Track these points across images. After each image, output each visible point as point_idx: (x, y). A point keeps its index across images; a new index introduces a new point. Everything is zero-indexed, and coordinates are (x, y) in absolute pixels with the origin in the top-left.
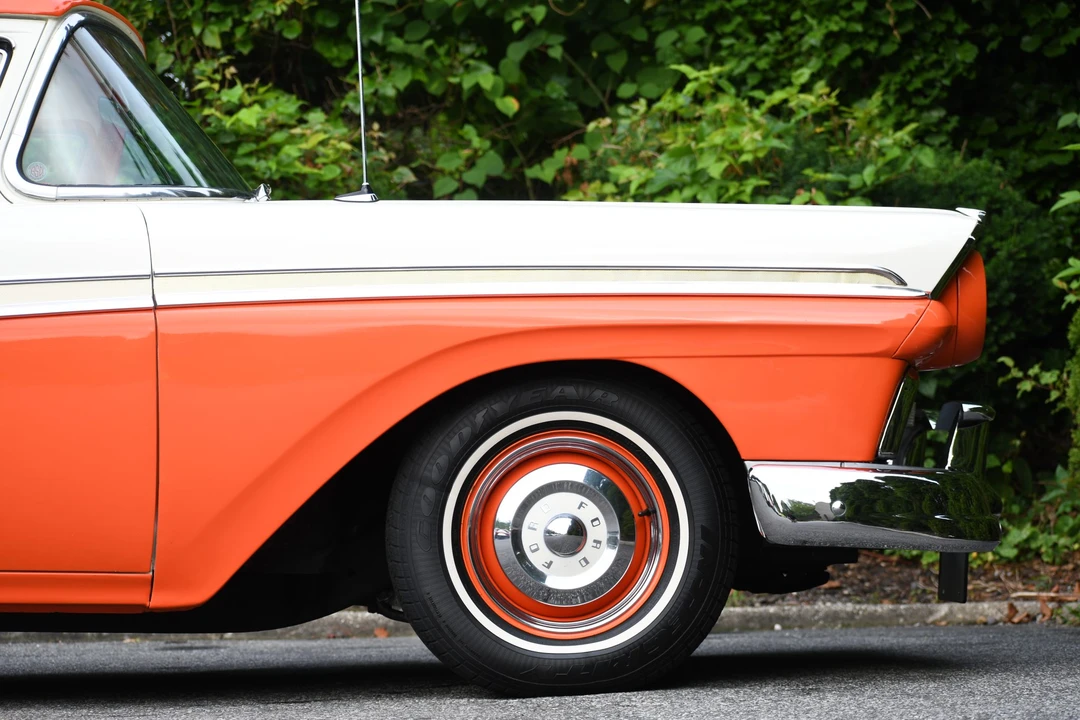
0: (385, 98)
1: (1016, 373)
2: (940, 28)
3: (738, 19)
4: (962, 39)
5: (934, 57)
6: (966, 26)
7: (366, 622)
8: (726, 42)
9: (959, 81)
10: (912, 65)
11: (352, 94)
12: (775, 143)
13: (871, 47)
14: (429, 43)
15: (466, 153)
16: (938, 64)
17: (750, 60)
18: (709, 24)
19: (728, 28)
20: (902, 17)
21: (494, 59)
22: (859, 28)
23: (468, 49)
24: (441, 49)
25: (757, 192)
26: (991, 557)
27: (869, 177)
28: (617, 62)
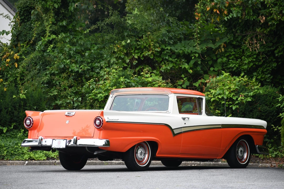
0: (168, 69)
1: (274, 127)
2: (270, 60)
4: (274, 62)
5: (269, 65)
6: (275, 60)
8: (230, 61)
9: (273, 70)
10: (264, 66)
11: (162, 68)
12: (237, 87)
13: (257, 63)
14: (176, 59)
15: (182, 81)
16: (269, 66)
17: (235, 65)
18: (227, 57)
19: (231, 58)
20: (263, 58)
21: (188, 63)
23: (183, 60)
24: (178, 60)
25: (233, 95)
26: (271, 156)
27: (251, 94)
28: (210, 63)
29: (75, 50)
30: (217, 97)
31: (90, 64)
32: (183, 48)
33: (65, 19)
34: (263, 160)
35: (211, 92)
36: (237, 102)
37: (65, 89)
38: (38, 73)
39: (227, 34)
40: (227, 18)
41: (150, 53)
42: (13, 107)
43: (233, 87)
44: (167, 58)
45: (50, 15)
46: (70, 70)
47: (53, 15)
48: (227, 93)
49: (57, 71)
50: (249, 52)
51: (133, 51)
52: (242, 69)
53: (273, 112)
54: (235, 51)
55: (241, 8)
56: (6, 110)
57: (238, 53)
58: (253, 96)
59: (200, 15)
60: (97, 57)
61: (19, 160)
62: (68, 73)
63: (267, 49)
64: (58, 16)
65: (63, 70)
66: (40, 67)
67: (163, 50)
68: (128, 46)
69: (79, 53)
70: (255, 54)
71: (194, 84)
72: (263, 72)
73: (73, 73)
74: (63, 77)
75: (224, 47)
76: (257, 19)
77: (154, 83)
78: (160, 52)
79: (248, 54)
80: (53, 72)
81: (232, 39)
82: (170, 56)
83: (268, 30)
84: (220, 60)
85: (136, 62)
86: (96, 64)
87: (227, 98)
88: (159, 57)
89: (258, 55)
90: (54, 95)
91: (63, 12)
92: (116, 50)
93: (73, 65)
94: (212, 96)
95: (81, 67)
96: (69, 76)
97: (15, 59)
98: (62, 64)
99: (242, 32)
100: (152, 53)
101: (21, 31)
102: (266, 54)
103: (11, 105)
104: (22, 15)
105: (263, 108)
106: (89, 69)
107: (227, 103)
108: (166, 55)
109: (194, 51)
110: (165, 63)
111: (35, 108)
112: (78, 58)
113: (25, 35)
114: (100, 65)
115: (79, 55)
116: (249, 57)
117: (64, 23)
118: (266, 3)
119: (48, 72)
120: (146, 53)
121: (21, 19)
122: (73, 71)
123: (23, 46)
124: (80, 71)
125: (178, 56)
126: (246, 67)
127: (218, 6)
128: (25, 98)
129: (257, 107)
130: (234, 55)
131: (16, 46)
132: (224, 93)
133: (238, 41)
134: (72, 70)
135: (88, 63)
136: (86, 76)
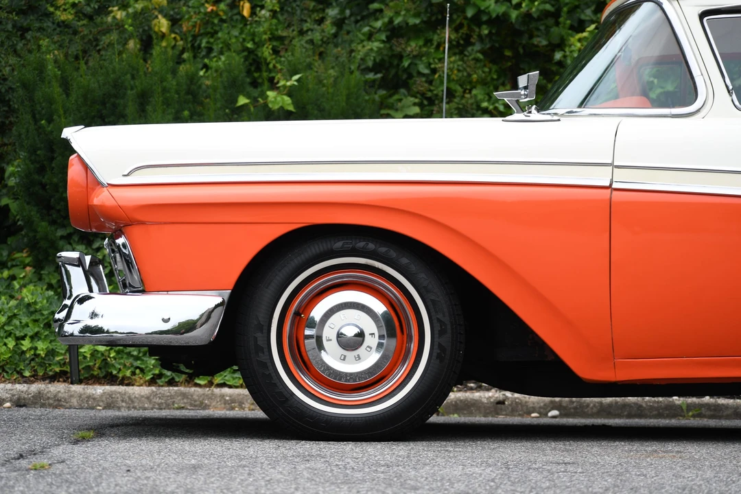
38: (335, 34)
46: (470, 13)
49: (417, 15)
66: (342, 11)
73: (484, 27)
74: (439, 44)
80: (397, 21)
106: (548, 13)
119: (378, 24)
122: (485, 18)
124: (514, 14)
128: (291, 108)
136: (535, 41)
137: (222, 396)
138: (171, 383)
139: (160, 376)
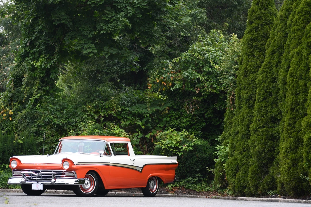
0: (126, 125)
1: (208, 169)
2: (201, 120)
3: (174, 117)
4: (204, 122)
5: (200, 124)
6: (204, 120)
7: (132, 194)
8: (172, 120)
9: (203, 127)
10: (197, 125)
11: (122, 124)
12: (181, 139)
13: (192, 122)
14: (133, 118)
15: (137, 133)
16: (200, 125)
17: (175, 123)
18: (170, 117)
19: (173, 118)
20: (196, 119)
21: (141, 120)
22: (190, 120)
23: (138, 118)
24: (134, 119)
25: (179, 145)
26: (204, 191)
27: (192, 144)
28: (157, 121)
29: (55, 109)
30: (166, 146)
31: (68, 119)
32: (138, 110)
33: (48, 86)
34: (199, 193)
35: (162, 142)
36: (182, 150)
37: (49, 137)
38: (28, 125)
39: (169, 101)
40: (173, 89)
41: (113, 112)
42: (13, 149)
43: (178, 139)
44: (126, 116)
45: (36, 82)
46: (53, 123)
47: (39, 82)
48: (175, 143)
49: (43, 123)
50: (186, 114)
51: (100, 110)
52: (181, 126)
53: (206, 158)
54: (175, 113)
55: (182, 82)
56: (8, 151)
57: (178, 114)
58: (193, 146)
59: (151, 85)
60: (72, 115)
61: (19, 189)
62: (51, 125)
63: (199, 113)
64: (43, 83)
65: (47, 124)
66: (29, 121)
67: (123, 110)
68: (96, 107)
69: (59, 111)
70: (191, 116)
71: (146, 136)
72: (196, 129)
73: (55, 126)
74: (47, 128)
75: (168, 110)
76: (193, 90)
77: (120, 134)
78: (121, 112)
79: (186, 115)
80: (40, 124)
81: (174, 104)
82: (128, 115)
83: (201, 98)
84: (164, 119)
85: (103, 118)
86: (72, 120)
87: (174, 147)
88: (120, 115)
89: (193, 116)
90: (41, 141)
91: (47, 80)
92: (88, 109)
93: (55, 119)
94: (163, 145)
95: (61, 121)
96: (52, 128)
97: (10, 114)
98: (47, 118)
99: (180, 99)
100: (115, 112)
101: (15, 94)
102: (198, 116)
103: (12, 148)
104: (15, 82)
105: (200, 155)
106: (67, 123)
107: (174, 150)
108: (125, 114)
109: (147, 112)
110: (124, 120)
111: (29, 151)
112: (58, 114)
113: (18, 97)
114: (75, 120)
115: (59, 112)
116: (186, 117)
117: (48, 88)
118: (200, 79)
119: (36, 124)
120: (110, 112)
121: (14, 85)
123: (16, 105)
124: (61, 124)
125: (134, 115)
126: (184, 125)
127: (166, 79)
128: (22, 143)
129: (195, 154)
130: (174, 116)
131: (10, 105)
132: (172, 143)
133: (177, 106)
134: (54, 123)
135: (66, 118)
136: (65, 128)
137: (13, 190)
138: (4, 188)
139: (2, 187)
